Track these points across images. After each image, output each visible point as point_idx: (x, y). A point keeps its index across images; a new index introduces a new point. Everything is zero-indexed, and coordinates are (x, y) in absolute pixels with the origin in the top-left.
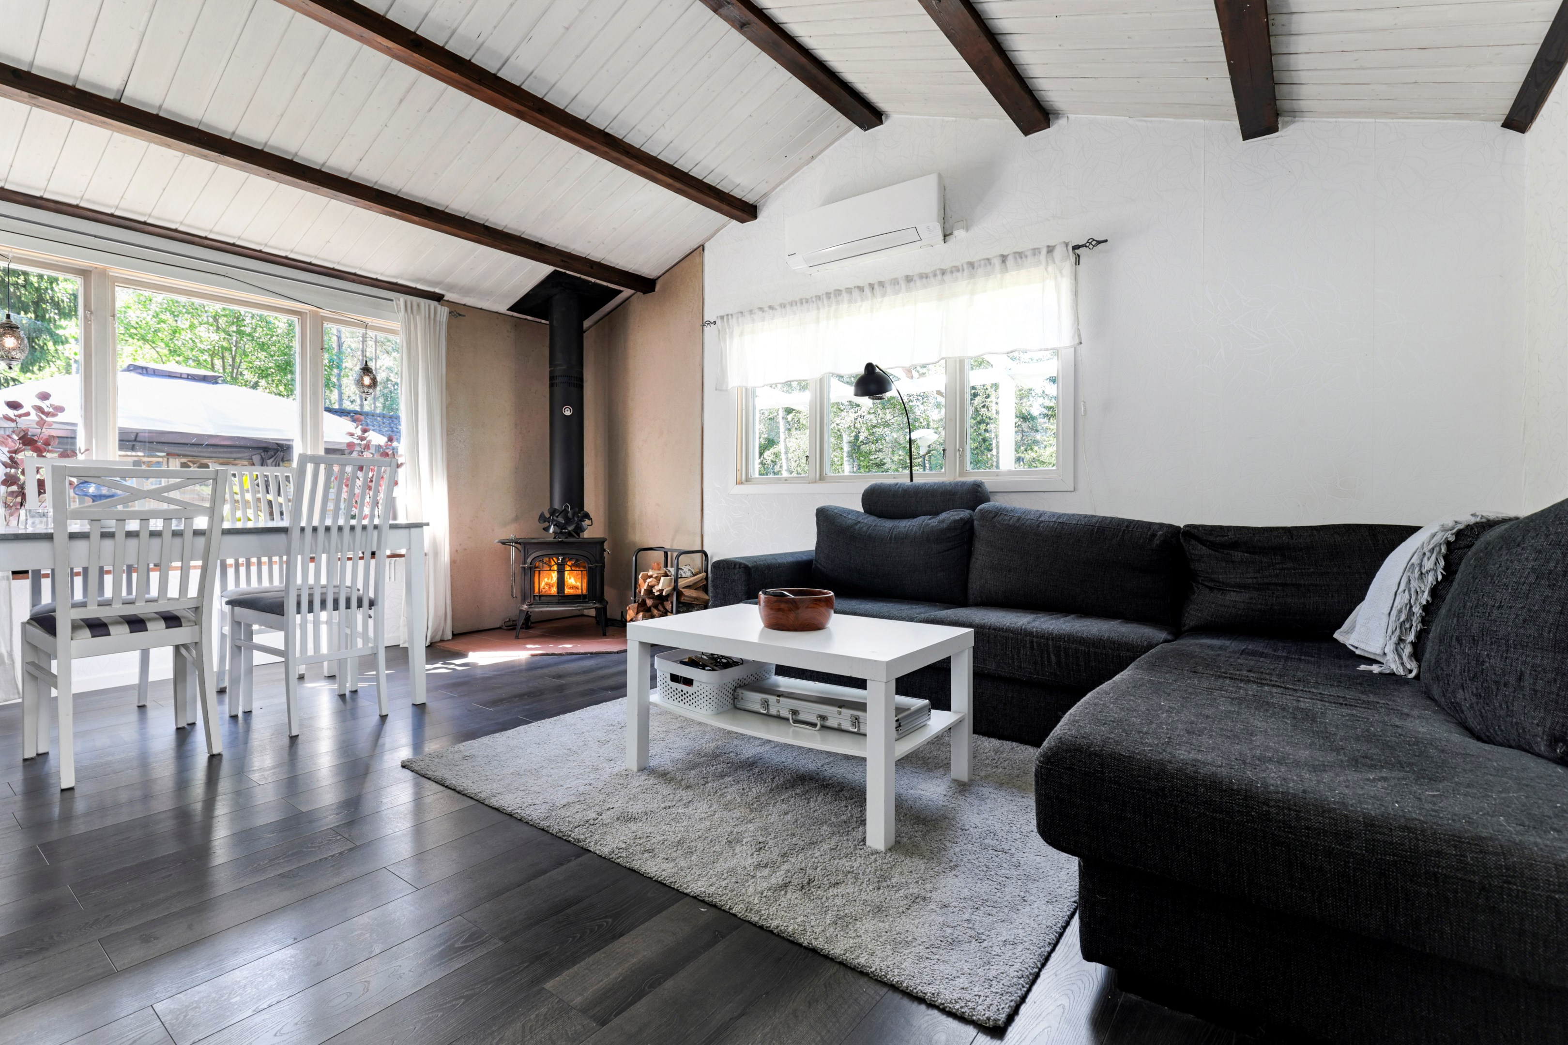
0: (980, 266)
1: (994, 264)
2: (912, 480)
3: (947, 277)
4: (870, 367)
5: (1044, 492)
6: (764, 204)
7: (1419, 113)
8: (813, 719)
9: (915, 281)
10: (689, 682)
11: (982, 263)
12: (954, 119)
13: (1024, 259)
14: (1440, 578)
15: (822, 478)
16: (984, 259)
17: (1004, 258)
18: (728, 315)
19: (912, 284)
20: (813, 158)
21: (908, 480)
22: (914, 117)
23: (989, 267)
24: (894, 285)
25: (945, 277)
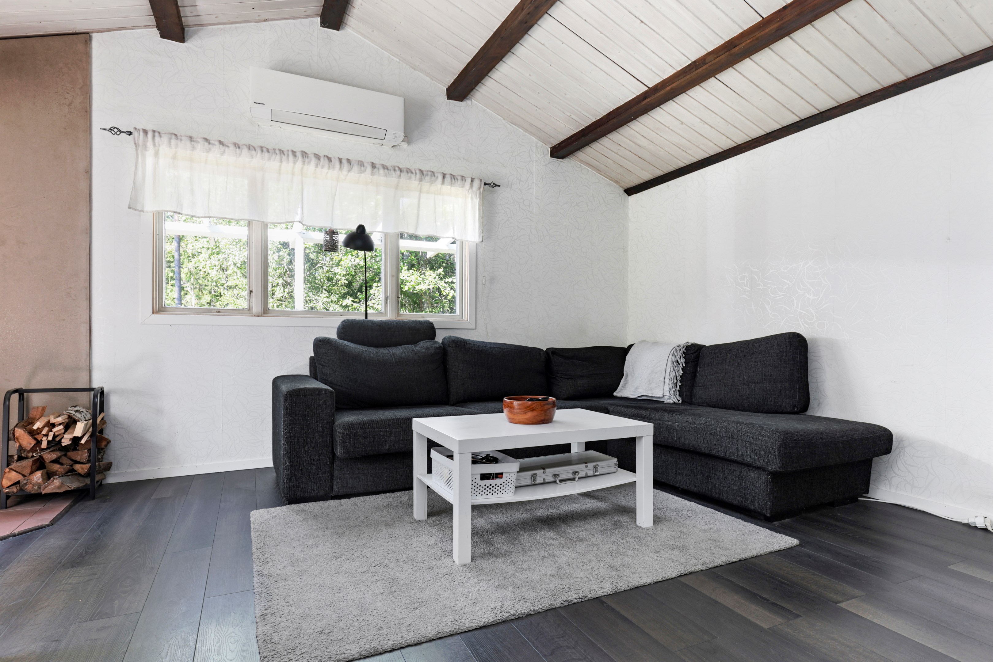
0: (427, 175)
1: (437, 177)
2: (366, 317)
3: (404, 175)
4: (361, 228)
5: (458, 329)
6: (195, 33)
7: (608, 175)
8: (570, 476)
9: (378, 169)
10: (498, 475)
11: (429, 173)
12: (398, 60)
13: (456, 180)
14: (684, 365)
15: (266, 312)
16: (430, 171)
17: (444, 176)
18: (154, 131)
19: (375, 170)
20: (266, 20)
21: (363, 318)
22: (367, 41)
23: (433, 178)
24: (361, 166)
25: (402, 175)
